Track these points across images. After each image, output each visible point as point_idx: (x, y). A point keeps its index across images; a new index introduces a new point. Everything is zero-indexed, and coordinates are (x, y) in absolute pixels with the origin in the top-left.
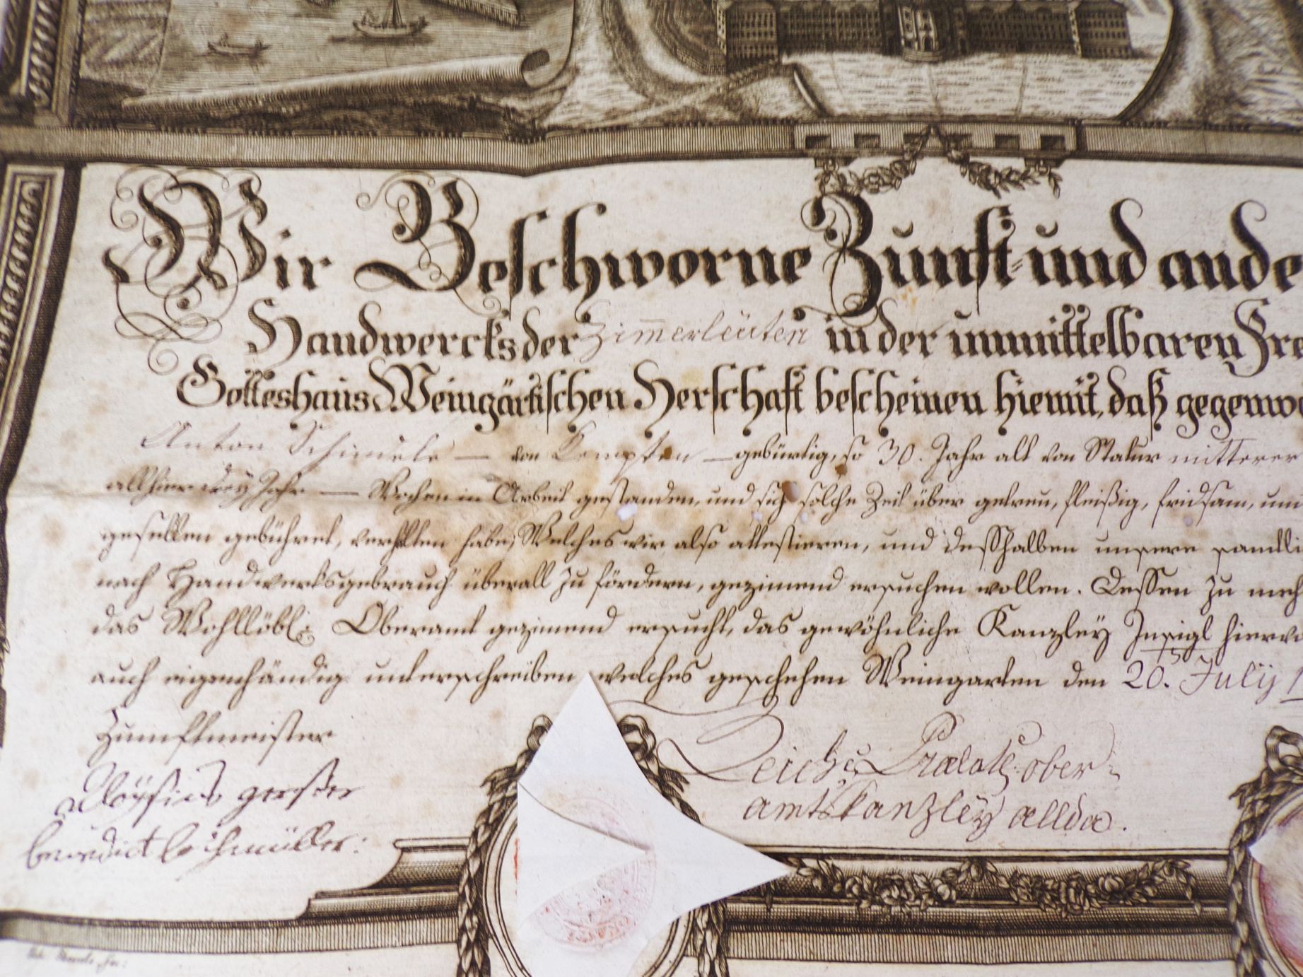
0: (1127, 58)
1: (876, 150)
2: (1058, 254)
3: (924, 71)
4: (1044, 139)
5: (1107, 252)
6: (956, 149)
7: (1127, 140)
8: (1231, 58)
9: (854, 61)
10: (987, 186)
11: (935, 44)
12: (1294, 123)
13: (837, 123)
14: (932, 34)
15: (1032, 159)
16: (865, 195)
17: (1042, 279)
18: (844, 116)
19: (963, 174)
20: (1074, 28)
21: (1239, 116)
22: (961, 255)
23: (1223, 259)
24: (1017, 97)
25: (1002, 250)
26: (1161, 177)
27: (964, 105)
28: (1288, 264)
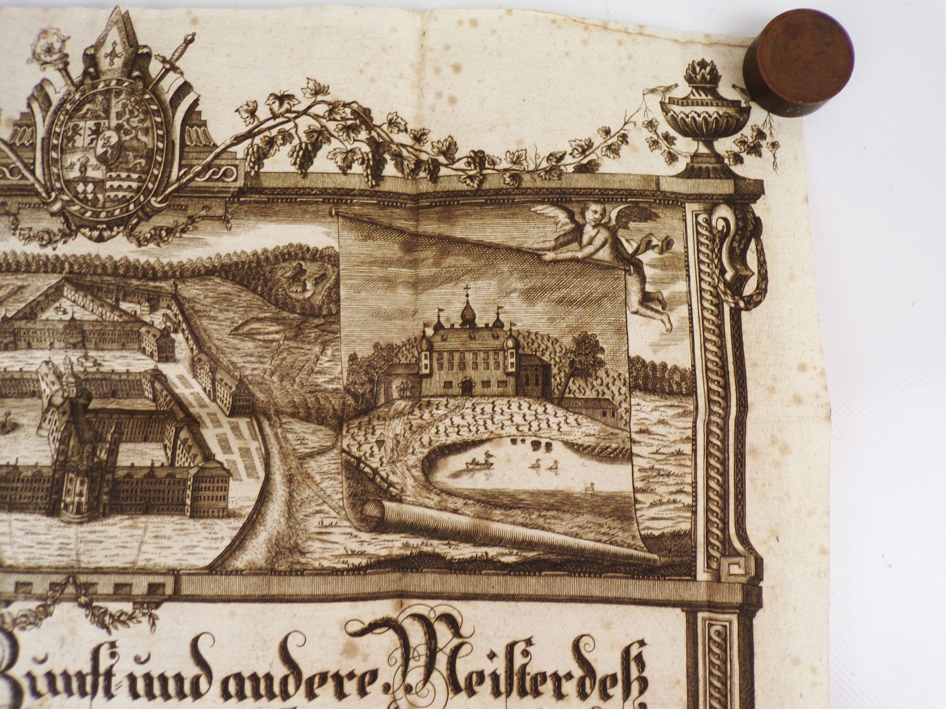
0: (223, 517)
1: (29, 596)
2: (148, 677)
3: (72, 531)
4: (151, 586)
5: (184, 674)
6: (85, 595)
7: (211, 586)
8: (300, 516)
9: (25, 521)
10: (103, 626)
11: (84, 507)
12: (340, 566)
13: (6, 572)
14: (83, 499)
15: (139, 603)
16: (17, 632)
17: (135, 695)
18: (10, 566)
19: (87, 616)
20: (189, 492)
21: (299, 563)
22: (81, 676)
23: (269, 678)
24: (136, 552)
25: (109, 674)
26: (232, 614)
27: (97, 559)
28: (317, 680)
